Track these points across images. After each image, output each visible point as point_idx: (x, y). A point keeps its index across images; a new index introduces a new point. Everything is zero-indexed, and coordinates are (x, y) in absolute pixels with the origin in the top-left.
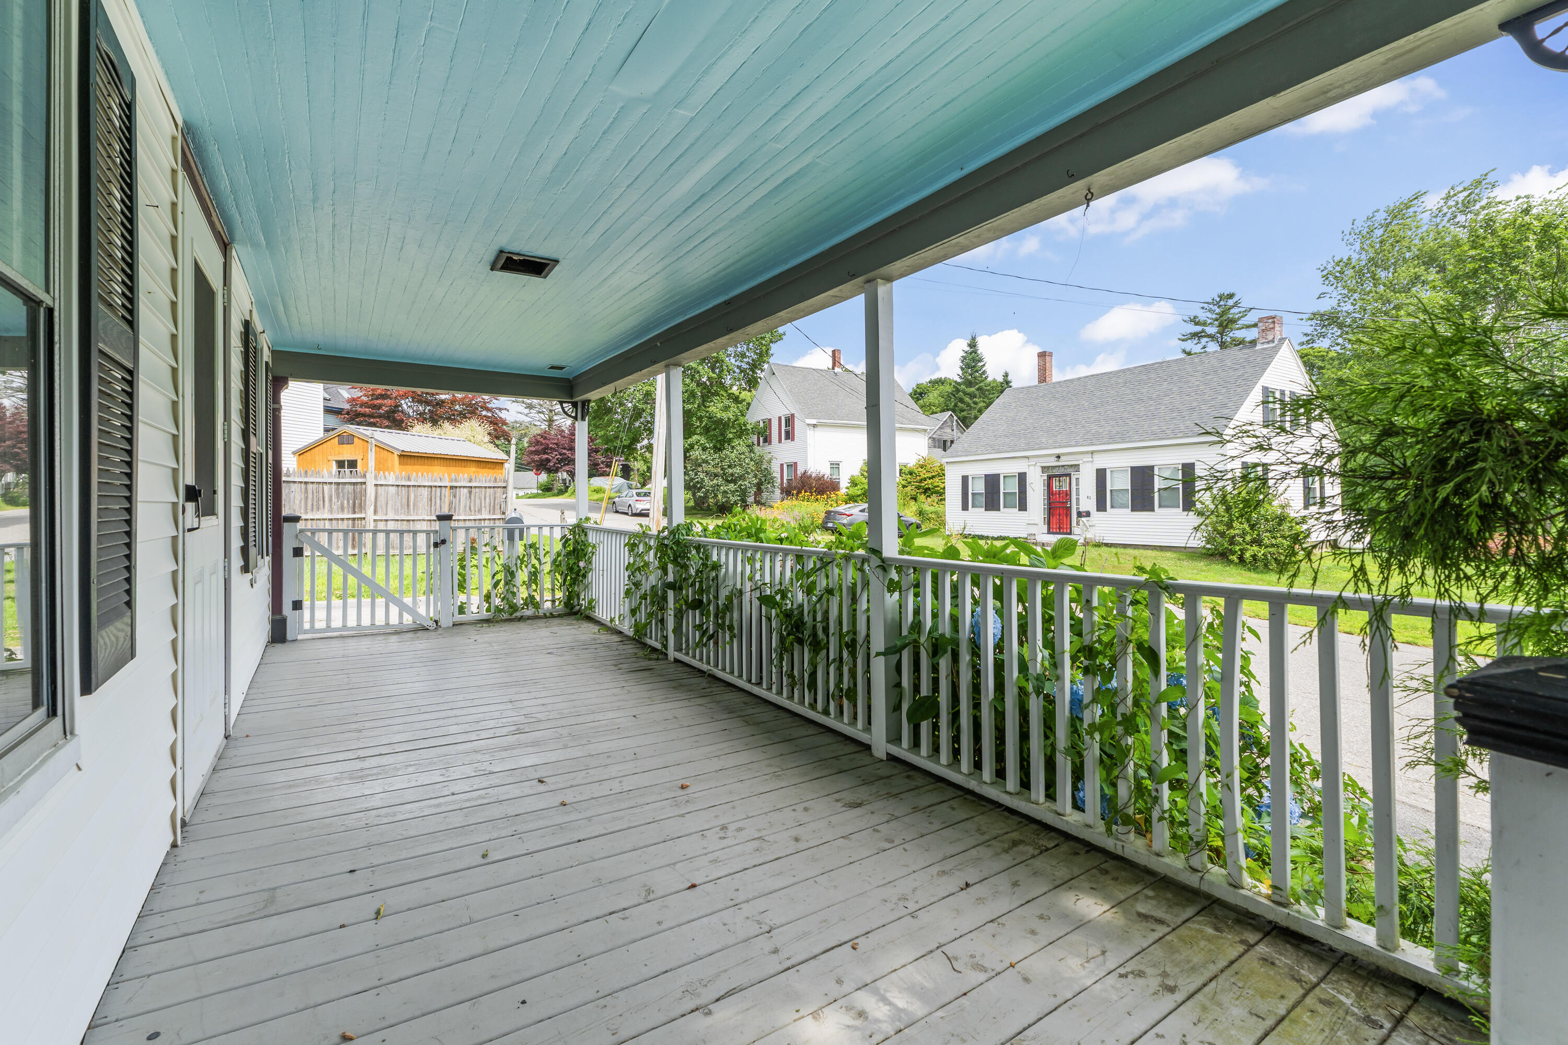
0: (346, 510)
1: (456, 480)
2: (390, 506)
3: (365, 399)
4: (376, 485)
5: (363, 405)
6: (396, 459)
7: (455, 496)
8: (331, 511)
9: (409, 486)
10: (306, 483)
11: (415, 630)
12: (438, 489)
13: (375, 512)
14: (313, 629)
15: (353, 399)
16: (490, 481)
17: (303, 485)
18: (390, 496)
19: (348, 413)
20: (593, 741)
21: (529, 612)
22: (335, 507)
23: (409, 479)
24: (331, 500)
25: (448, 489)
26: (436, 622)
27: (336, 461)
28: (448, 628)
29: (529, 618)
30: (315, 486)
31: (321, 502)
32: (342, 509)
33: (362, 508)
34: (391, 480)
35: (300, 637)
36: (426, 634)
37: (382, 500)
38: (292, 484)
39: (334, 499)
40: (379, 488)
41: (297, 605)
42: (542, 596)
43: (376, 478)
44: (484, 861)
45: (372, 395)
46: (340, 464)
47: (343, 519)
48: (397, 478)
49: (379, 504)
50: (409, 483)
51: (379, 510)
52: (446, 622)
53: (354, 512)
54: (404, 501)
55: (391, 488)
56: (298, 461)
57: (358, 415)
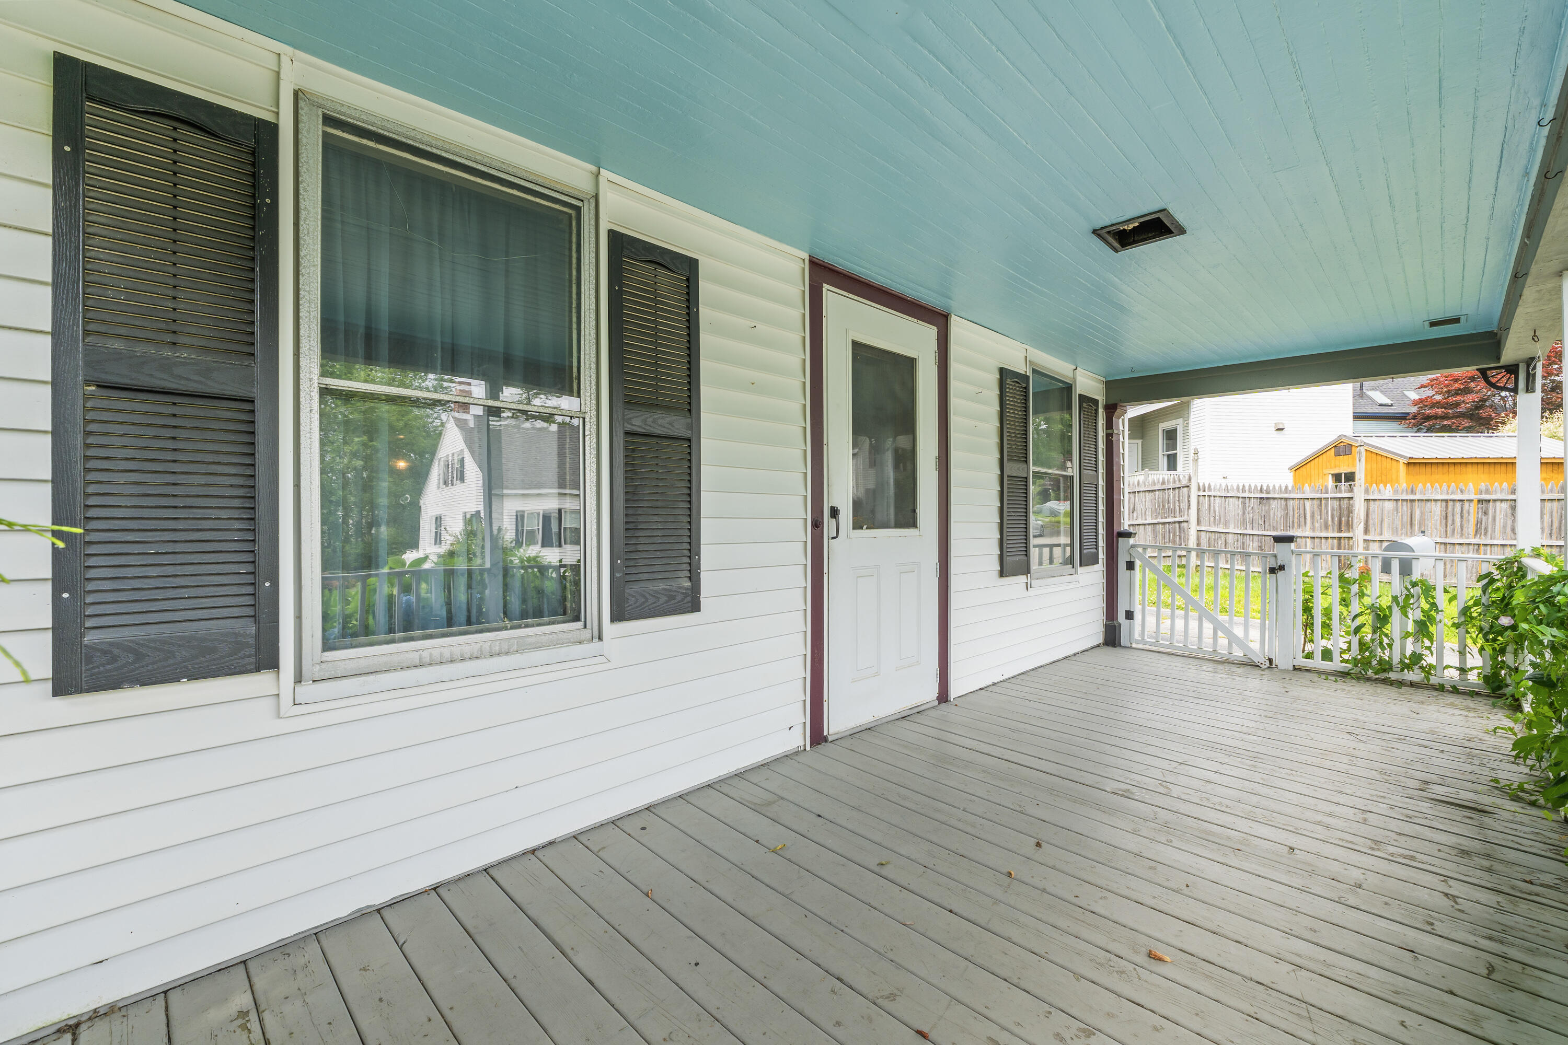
0: (1330, 528)
1: (1487, 492)
2: (1385, 525)
3: (1438, 397)
4: (1367, 500)
5: (1434, 405)
6: (1402, 469)
7: (1486, 513)
8: (1313, 529)
9: (1413, 501)
10: (1286, 499)
11: (1242, 664)
12: (1458, 505)
13: (1366, 531)
14: (1143, 641)
15: (1421, 401)
16: (1551, 491)
17: (1283, 501)
18: (1386, 512)
19: (1414, 417)
20: (1176, 843)
21: (1414, 676)
22: (1317, 525)
23: (1413, 492)
24: (1313, 517)
25: (1474, 506)
26: (1271, 661)
27: (1333, 474)
28: (1287, 671)
29: (1412, 685)
30: (1296, 502)
31: (1302, 520)
32: (1327, 527)
33: (1349, 526)
34: (1388, 493)
35: (1134, 645)
36: (1257, 672)
37: (1375, 518)
38: (1272, 501)
39: (1317, 517)
40: (1372, 503)
41: (1130, 615)
42: (1440, 657)
43: (1367, 491)
44: (877, 869)
45: (1449, 392)
46: (1337, 478)
47: (1326, 538)
48: (1396, 492)
49: (1371, 522)
50: (1412, 497)
51: (1371, 529)
52: (1283, 662)
53: (1340, 531)
54: (1406, 519)
55: (1387, 503)
56: (1295, 476)
57: (1428, 418)
